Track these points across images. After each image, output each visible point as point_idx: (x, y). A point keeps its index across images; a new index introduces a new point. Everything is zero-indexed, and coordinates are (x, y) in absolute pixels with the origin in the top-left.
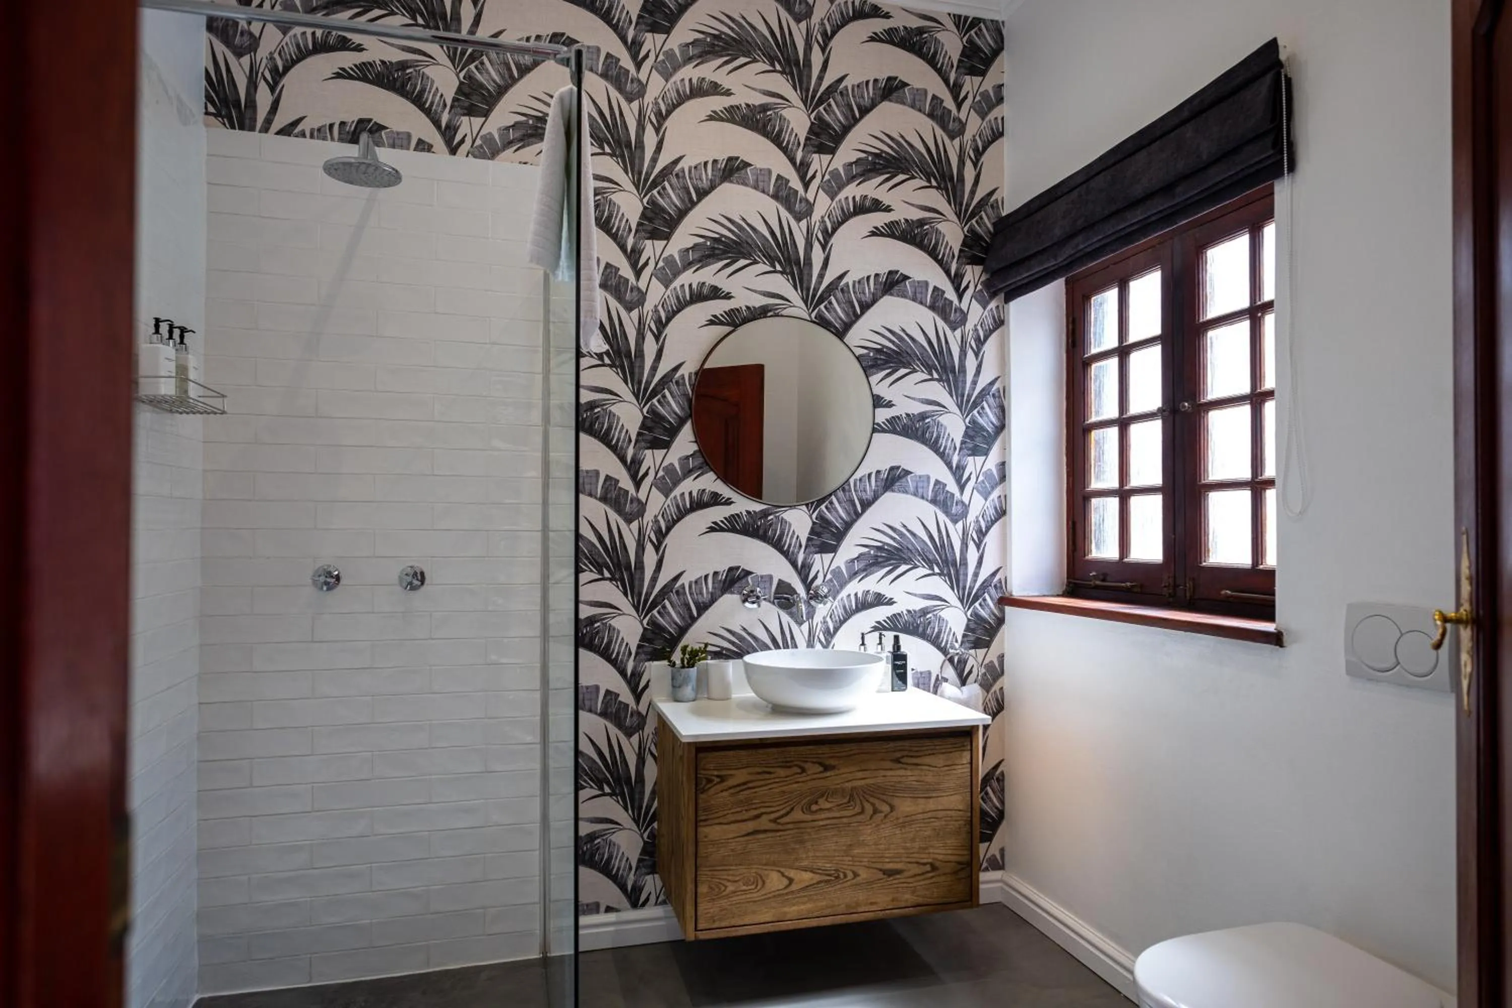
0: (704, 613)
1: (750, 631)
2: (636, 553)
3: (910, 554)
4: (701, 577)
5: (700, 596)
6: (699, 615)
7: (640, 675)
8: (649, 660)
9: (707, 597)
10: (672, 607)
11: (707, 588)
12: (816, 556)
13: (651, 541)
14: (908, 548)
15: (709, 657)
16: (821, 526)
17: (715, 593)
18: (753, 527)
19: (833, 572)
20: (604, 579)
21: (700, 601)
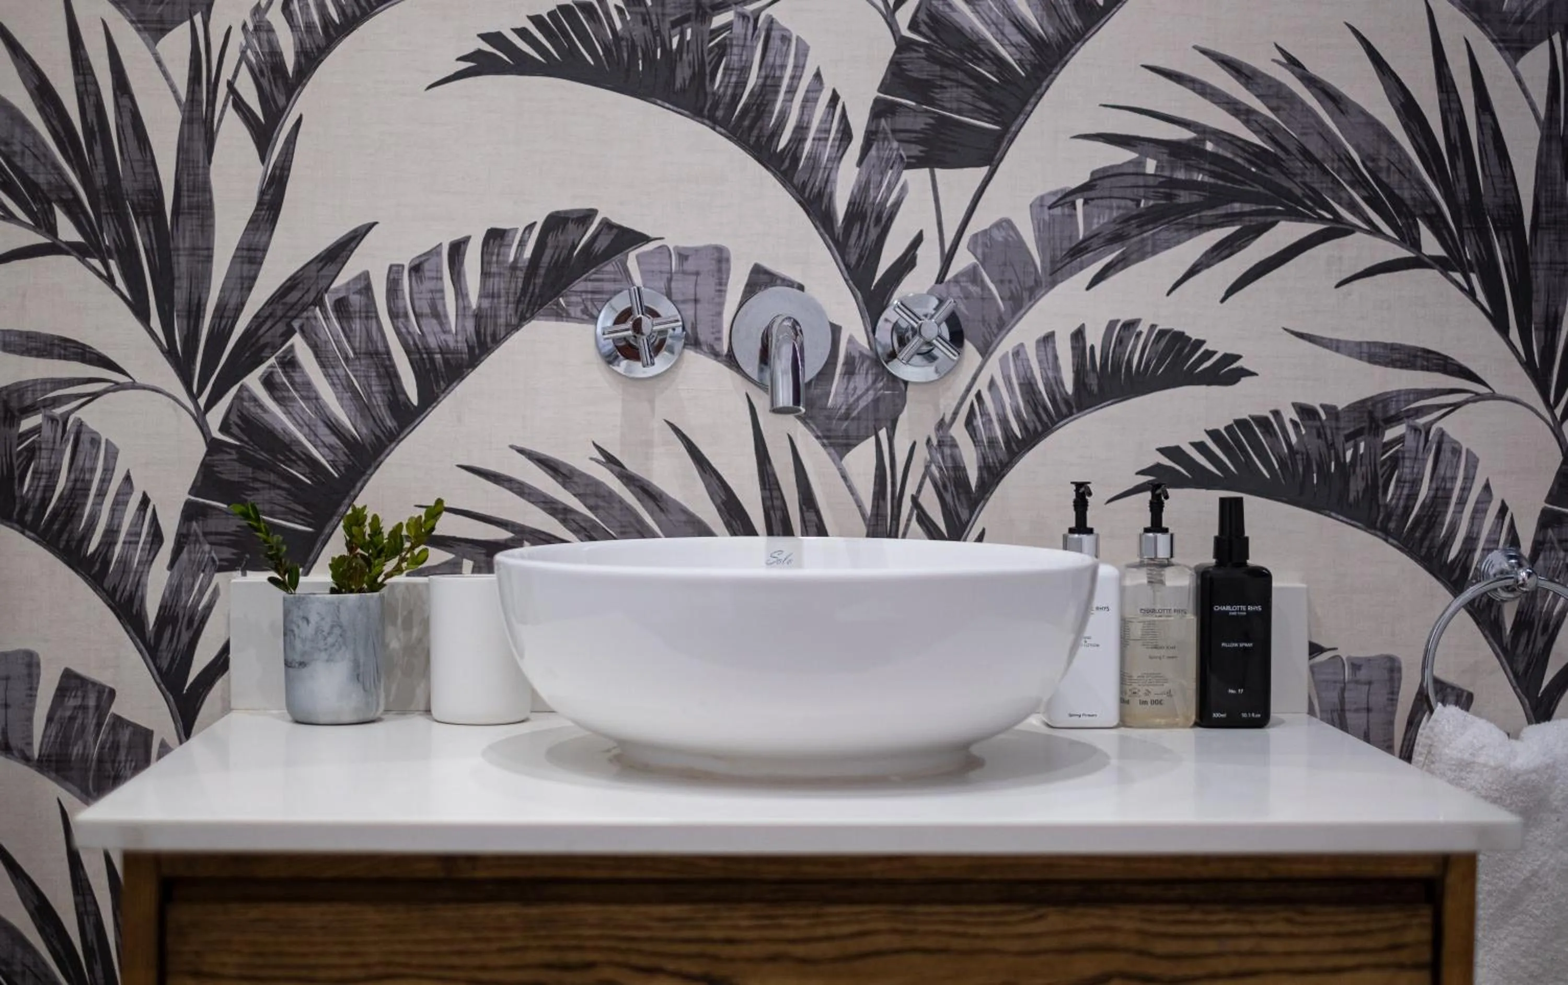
0: (446, 390)
1: (632, 467)
2: (182, 150)
3: (1313, 178)
4: (436, 251)
5: (430, 325)
6: (429, 398)
7: (197, 624)
8: (228, 566)
9: (461, 328)
10: (323, 365)
11: (461, 293)
12: (907, 175)
13: (240, 105)
14: (1305, 153)
15: (468, 564)
16: (932, 58)
17: (494, 309)
18: (649, 58)
19: (983, 242)
20: (55, 248)
21: (432, 342)
